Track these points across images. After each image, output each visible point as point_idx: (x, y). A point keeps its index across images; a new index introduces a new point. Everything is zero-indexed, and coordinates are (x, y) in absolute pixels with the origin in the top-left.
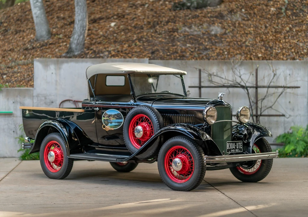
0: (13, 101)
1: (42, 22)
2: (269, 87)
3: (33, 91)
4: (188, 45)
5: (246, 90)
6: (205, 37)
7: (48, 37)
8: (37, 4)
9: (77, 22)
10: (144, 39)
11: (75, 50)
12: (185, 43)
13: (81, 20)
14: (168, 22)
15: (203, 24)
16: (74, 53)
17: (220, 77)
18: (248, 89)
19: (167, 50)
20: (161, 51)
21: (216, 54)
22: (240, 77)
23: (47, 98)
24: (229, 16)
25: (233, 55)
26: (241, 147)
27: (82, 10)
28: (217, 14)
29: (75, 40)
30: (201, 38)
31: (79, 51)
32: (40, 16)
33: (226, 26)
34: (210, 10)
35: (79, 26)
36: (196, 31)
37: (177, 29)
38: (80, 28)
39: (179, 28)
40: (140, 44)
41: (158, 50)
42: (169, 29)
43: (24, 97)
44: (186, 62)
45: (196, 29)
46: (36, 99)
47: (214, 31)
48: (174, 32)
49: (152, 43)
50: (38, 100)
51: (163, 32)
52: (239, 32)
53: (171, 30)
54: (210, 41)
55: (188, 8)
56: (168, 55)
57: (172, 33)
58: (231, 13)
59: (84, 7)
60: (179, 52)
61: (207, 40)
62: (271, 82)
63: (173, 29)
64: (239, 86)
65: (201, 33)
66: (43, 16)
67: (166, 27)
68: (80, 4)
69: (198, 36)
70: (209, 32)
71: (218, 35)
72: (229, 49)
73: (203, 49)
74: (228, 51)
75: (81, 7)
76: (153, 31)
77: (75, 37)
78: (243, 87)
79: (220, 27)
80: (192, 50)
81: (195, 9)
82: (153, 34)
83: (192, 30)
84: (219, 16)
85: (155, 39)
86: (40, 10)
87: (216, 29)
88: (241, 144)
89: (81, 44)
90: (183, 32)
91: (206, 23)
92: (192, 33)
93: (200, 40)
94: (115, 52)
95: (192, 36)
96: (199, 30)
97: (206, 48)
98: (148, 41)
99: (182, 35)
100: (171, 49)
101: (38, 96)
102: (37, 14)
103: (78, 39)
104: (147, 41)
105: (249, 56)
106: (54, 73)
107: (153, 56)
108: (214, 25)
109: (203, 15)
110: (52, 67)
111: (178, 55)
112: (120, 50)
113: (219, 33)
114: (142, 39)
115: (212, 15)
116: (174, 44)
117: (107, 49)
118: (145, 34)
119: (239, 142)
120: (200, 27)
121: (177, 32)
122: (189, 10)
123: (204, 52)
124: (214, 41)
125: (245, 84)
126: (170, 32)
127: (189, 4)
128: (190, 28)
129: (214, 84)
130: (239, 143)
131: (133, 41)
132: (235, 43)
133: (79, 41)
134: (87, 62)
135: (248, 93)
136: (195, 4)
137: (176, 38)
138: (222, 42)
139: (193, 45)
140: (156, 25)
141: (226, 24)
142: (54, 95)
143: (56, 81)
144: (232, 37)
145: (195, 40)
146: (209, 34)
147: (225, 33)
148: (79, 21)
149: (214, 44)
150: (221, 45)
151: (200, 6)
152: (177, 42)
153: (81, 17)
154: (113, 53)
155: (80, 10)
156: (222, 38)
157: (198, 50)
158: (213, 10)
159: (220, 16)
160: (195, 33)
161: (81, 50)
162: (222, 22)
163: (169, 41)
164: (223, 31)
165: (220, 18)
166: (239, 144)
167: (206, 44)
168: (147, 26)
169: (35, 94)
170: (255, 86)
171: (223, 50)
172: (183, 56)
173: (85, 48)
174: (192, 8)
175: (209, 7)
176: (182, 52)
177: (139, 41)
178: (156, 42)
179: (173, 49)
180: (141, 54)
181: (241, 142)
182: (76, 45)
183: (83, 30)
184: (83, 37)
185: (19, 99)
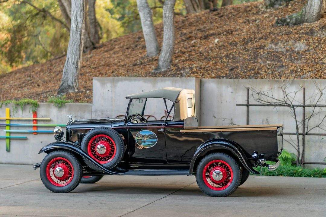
0: (75, 115)
1: (151, 39)
2: (316, 106)
3: (92, 107)
4: (268, 62)
5: (292, 109)
6: (288, 54)
7: (156, 53)
8: (147, 23)
9: (165, 41)
10: (231, 56)
11: (162, 67)
12: (266, 60)
13: (168, 39)
14: (260, 39)
15: (289, 41)
16: (160, 70)
17: (267, 96)
18: (295, 107)
19: (245, 67)
20: (239, 68)
21: (289, 71)
22: (286, 96)
23: (104, 113)
24: (320, 32)
25: (305, 73)
27: (169, 29)
28: (309, 30)
29: (162, 57)
30: (283, 55)
31: (165, 68)
32: (149, 34)
33: (311, 42)
34: (305, 26)
35: (166, 45)
36: (281, 48)
37: (265, 46)
38: (167, 47)
39: (266, 45)
40: (225, 61)
41: (237, 67)
42: (257, 46)
43: (84, 112)
44: (238, 81)
45: (281, 45)
46: (94, 114)
47: (298, 47)
48: (260, 49)
49: (236, 60)
50: (96, 115)
51: (251, 49)
52: (321, 49)
53: (259, 47)
54: (290, 58)
55: (288, 24)
56: (244, 72)
57: (258, 50)
58: (323, 29)
59: (170, 26)
60: (256, 69)
61: (288, 57)
62: (318, 101)
63: (260, 46)
64: (286, 104)
65: (285, 50)
66: (152, 33)
67: (255, 44)
68: (167, 24)
69: (281, 53)
70: (293, 49)
71: (301, 52)
72: (303, 67)
73: (279, 66)
74: (301, 68)
75: (168, 27)
76: (243, 48)
77: (162, 55)
78: (289, 106)
79: (305, 44)
80: (269, 67)
81: (293, 25)
82: (241, 51)
83: (277, 47)
84: (309, 32)
85: (241, 56)
86: (149, 28)
87: (301, 46)
89: (167, 61)
90: (269, 49)
91: (292, 40)
92: (276, 50)
93: (281, 57)
94: (196, 69)
95: (275, 53)
96: (284, 47)
97: (282, 65)
98: (234, 58)
99: (266, 52)
100: (250, 66)
101: (95, 111)
102: (147, 32)
103: (165, 56)
104: (232, 58)
105: (319, 74)
106: (110, 90)
107: (230, 73)
108: (299, 41)
109: (296, 31)
110: (109, 85)
111: (253, 72)
112: (203, 67)
113: (303, 50)
114: (229, 56)
115: (304, 31)
116: (255, 61)
117: (191, 66)
118: (235, 50)
120: (285, 44)
121: (263, 49)
122: (287, 26)
123: (279, 69)
124: (293, 58)
125: (291, 103)
126: (257, 49)
127: (288, 20)
128: (276, 45)
129: (260, 102)
131: (221, 58)
132: (313, 60)
133: (165, 58)
134: (139, 81)
135: (294, 112)
136: (294, 20)
137: (259, 55)
138: (301, 60)
139: (273, 62)
140: (249, 42)
141: (312, 41)
142: (110, 111)
143: (112, 98)
144: (313, 54)
145: (277, 57)
146: (292, 51)
147: (308, 50)
148: (166, 39)
149: (293, 61)
150: (299, 62)
151: (298, 23)
152: (259, 59)
153: (168, 36)
154: (195, 69)
155: (168, 29)
156: (303, 55)
157: (275, 67)
158: (308, 26)
159: (311, 32)
160: (280, 50)
161: (167, 67)
162: (309, 38)
163: (252, 58)
164: (307, 48)
165: (310, 34)
167: (286, 61)
168: (241, 43)
169: (93, 110)
170: (302, 104)
171: (297, 67)
172: (258, 73)
173: (172, 65)
174: (290, 25)
175: (306, 23)
176: (258, 69)
177: (226, 58)
178: (240, 59)
179: (252, 66)
180: (219, 71)
182: (163, 63)
183: (169, 48)
184: (169, 55)
185: (80, 114)
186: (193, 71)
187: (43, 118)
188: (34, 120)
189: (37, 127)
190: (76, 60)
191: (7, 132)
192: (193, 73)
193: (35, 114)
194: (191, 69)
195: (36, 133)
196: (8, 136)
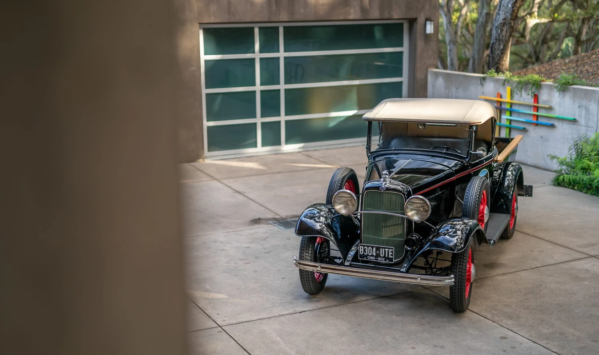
26: (391, 255)
88: (391, 252)
119: (385, 248)
130: (387, 250)
166: (385, 251)
181: (392, 249)
185: (584, 103)
187: (544, 104)
188: (534, 106)
189: (537, 117)
191: (507, 119)
193: (536, 98)
195: (537, 125)
196: (508, 123)
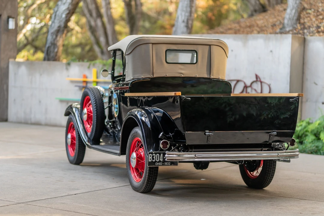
11: (287, 26)
29: (288, 15)
31: (290, 27)
77: (288, 12)
89: (293, 19)
133: (291, 15)
154: (322, 28)
161: (293, 26)
173: (300, 23)
182: (288, 21)
183: (296, 3)
184: (295, 11)
186: (320, 30)
190: (186, 18)
192: (318, 32)
194: (318, 27)
